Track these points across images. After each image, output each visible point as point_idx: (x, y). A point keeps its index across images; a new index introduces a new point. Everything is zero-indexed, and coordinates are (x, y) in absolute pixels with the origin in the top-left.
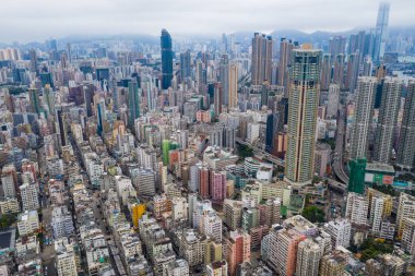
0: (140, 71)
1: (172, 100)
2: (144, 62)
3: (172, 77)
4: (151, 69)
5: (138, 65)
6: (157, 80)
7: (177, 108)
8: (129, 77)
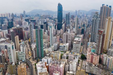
0: (48, 21)
1: (64, 39)
2: (50, 18)
3: (62, 24)
4: (53, 20)
5: (48, 19)
6: (55, 26)
7: (68, 44)
8: (43, 24)
